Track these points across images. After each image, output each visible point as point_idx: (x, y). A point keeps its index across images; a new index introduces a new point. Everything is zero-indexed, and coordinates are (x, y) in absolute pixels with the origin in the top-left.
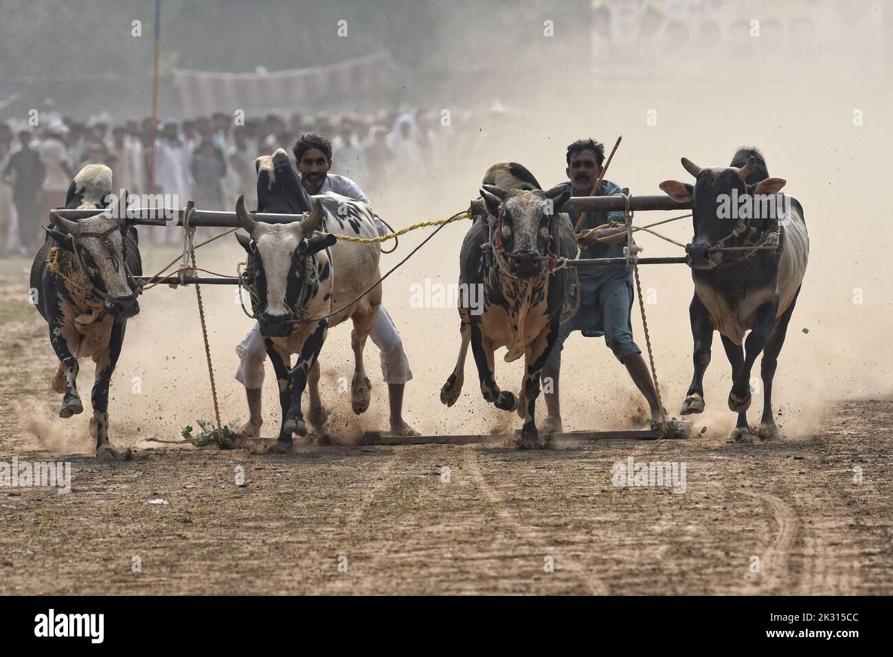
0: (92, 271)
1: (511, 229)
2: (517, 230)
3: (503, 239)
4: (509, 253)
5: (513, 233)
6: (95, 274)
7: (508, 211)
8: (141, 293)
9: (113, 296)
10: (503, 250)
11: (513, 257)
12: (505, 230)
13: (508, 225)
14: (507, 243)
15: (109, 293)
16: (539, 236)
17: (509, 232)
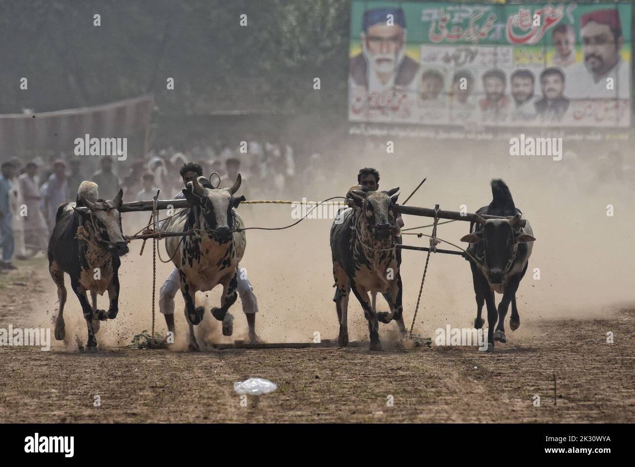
0: (102, 230)
1: (372, 212)
2: (376, 212)
3: (367, 218)
4: (373, 226)
5: (373, 215)
6: (103, 231)
7: (370, 203)
8: (129, 242)
9: (114, 242)
10: (368, 224)
11: (376, 228)
12: (369, 213)
13: (371, 210)
14: (371, 220)
15: (112, 241)
16: (389, 215)
17: (371, 214)
